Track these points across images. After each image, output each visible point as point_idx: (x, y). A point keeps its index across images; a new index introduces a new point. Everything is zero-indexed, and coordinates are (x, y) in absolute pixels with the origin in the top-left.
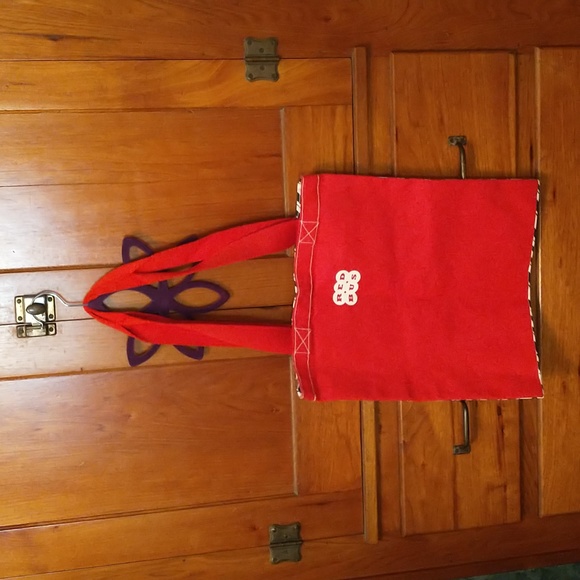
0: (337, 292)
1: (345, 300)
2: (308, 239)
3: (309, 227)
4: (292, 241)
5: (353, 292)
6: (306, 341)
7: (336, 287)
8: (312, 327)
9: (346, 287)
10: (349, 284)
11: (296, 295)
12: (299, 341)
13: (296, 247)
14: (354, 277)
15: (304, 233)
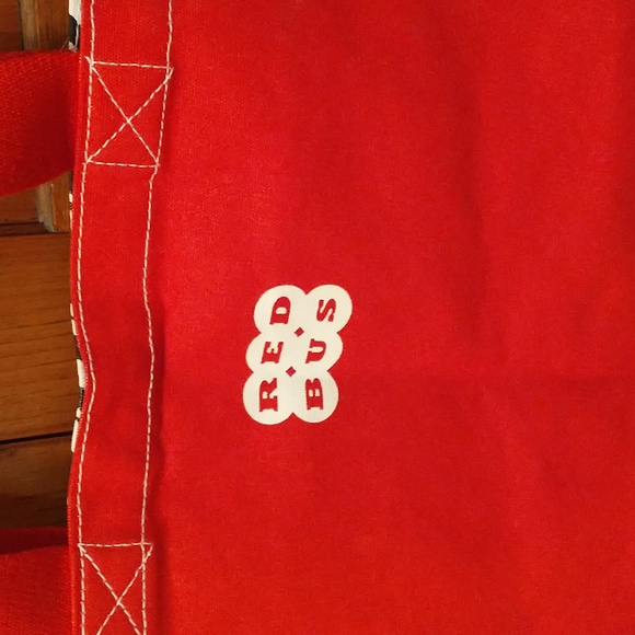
0: (260, 371)
1: (292, 403)
2: (127, 148)
3: (131, 87)
4: (57, 157)
5: (320, 370)
6: (133, 600)
7: (254, 354)
8: (157, 534)
9: (295, 353)
10: (305, 339)
11: (80, 397)
12: (101, 600)
13: (73, 185)
14: (326, 310)
15: (109, 120)
